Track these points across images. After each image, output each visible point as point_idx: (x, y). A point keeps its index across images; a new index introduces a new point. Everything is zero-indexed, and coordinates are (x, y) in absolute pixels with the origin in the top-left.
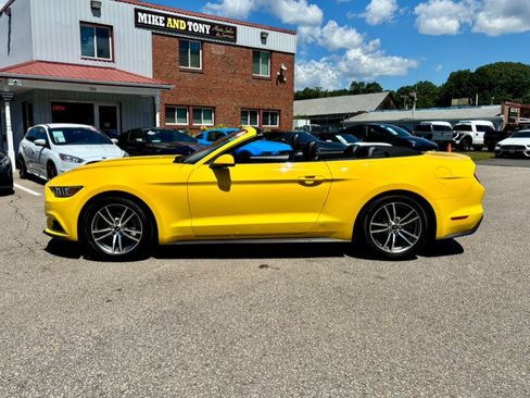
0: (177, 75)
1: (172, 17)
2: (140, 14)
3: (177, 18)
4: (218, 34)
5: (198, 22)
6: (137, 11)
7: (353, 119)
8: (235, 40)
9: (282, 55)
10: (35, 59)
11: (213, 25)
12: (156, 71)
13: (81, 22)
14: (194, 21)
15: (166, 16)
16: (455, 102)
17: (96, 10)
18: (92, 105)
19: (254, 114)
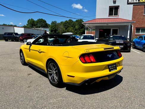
0: (142, 17)
13: (110, 6)
17: (115, 2)
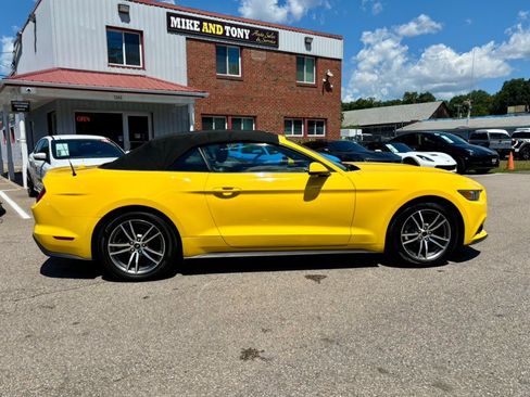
0: (215, 83)
1: (208, 21)
2: (172, 18)
3: (213, 22)
4: (258, 40)
5: (237, 26)
6: (169, 15)
7: (406, 129)
8: (277, 45)
9: (328, 61)
10: (56, 66)
11: (252, 30)
12: (191, 78)
13: (107, 27)
14: (231, 25)
15: (202, 20)
16: (511, 109)
17: (124, 14)
18: (120, 115)
19: (298, 123)
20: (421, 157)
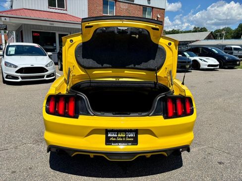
7: (193, 44)
8: (133, 1)
9: (158, 9)
18: (55, 33)
20: (201, 60)
